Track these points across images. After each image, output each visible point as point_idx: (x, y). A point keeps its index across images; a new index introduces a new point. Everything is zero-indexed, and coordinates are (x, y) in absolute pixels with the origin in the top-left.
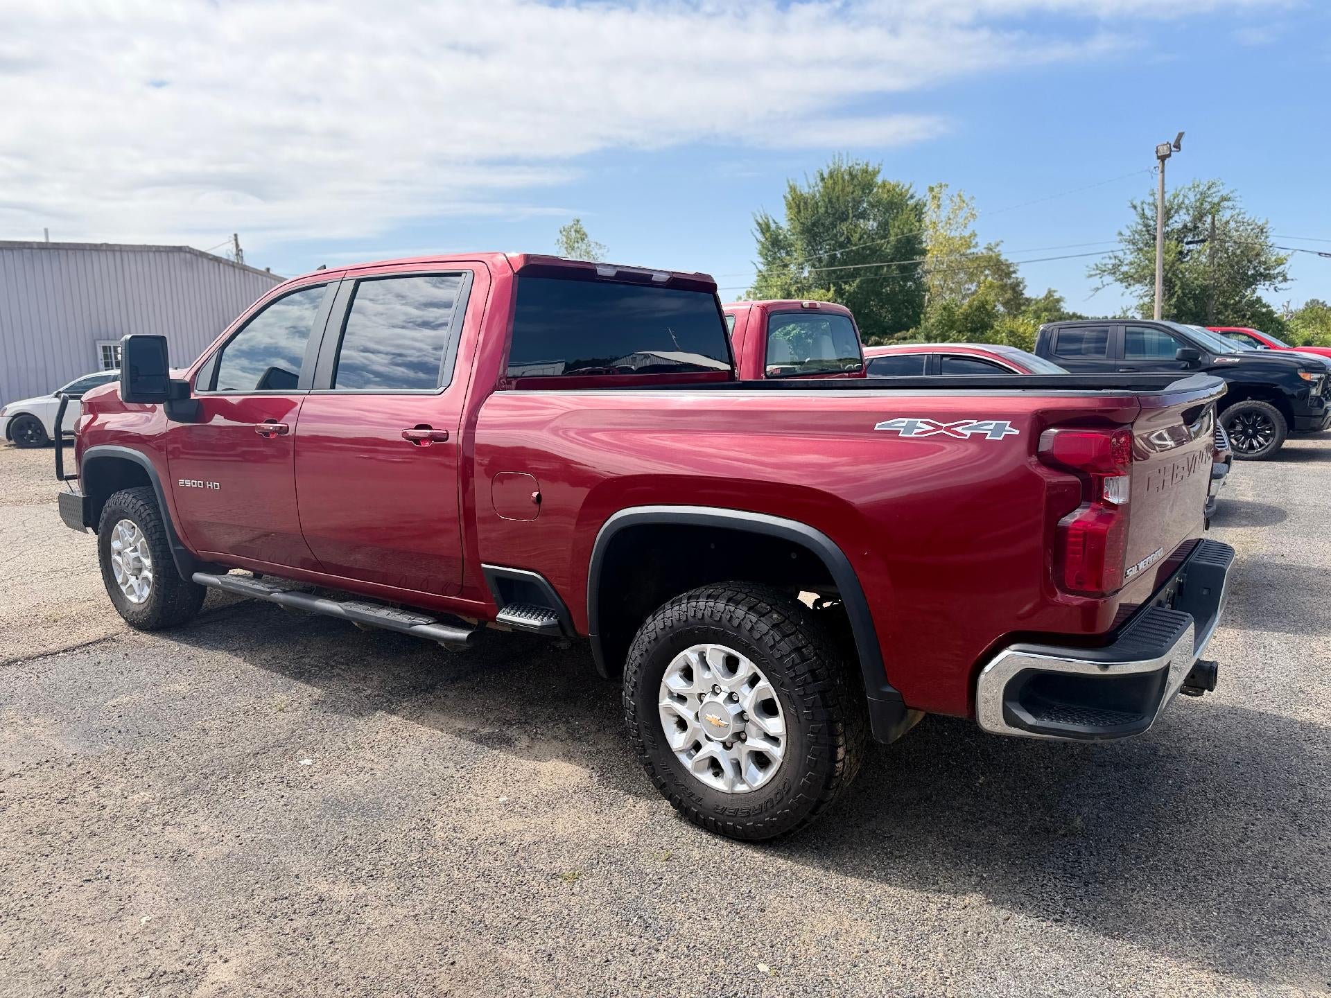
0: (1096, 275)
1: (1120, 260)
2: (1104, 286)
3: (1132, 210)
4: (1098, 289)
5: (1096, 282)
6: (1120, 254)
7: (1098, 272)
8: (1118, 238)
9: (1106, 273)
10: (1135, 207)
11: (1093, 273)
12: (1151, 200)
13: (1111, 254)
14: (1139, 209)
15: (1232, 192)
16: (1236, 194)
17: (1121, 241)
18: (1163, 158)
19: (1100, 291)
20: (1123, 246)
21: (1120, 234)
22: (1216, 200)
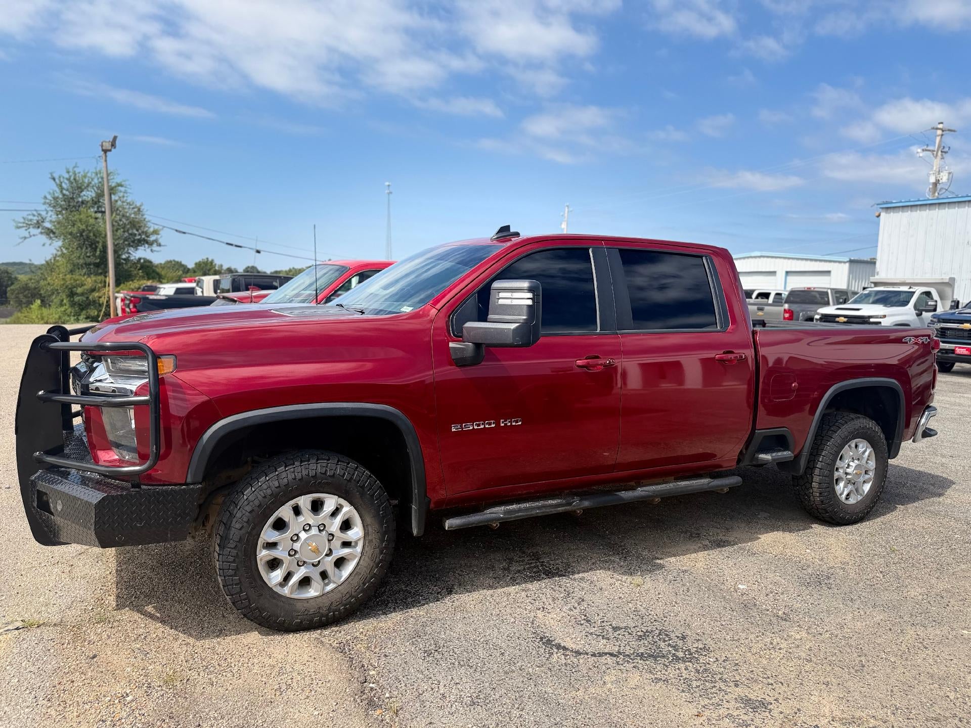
0: (23, 227)
1: (42, 218)
2: (31, 236)
3: (52, 181)
4: (25, 238)
5: (23, 232)
6: (44, 213)
7: (25, 225)
8: (43, 201)
9: (31, 226)
10: (54, 179)
11: (21, 225)
12: (67, 176)
13: (35, 213)
14: (57, 181)
15: (125, 181)
16: (127, 183)
17: (45, 203)
18: (105, 151)
19: (27, 240)
20: (46, 206)
21: (45, 198)
22: (113, 185)
